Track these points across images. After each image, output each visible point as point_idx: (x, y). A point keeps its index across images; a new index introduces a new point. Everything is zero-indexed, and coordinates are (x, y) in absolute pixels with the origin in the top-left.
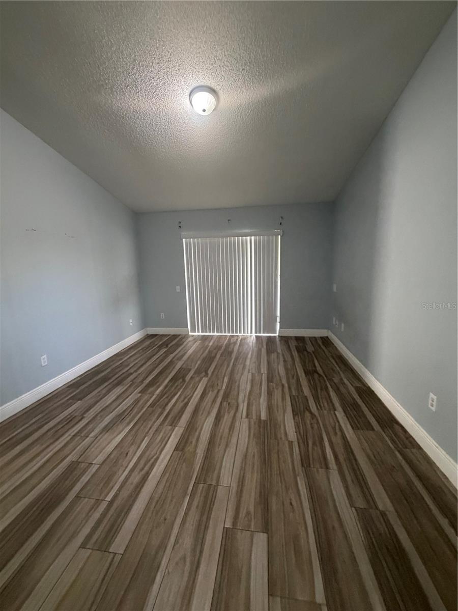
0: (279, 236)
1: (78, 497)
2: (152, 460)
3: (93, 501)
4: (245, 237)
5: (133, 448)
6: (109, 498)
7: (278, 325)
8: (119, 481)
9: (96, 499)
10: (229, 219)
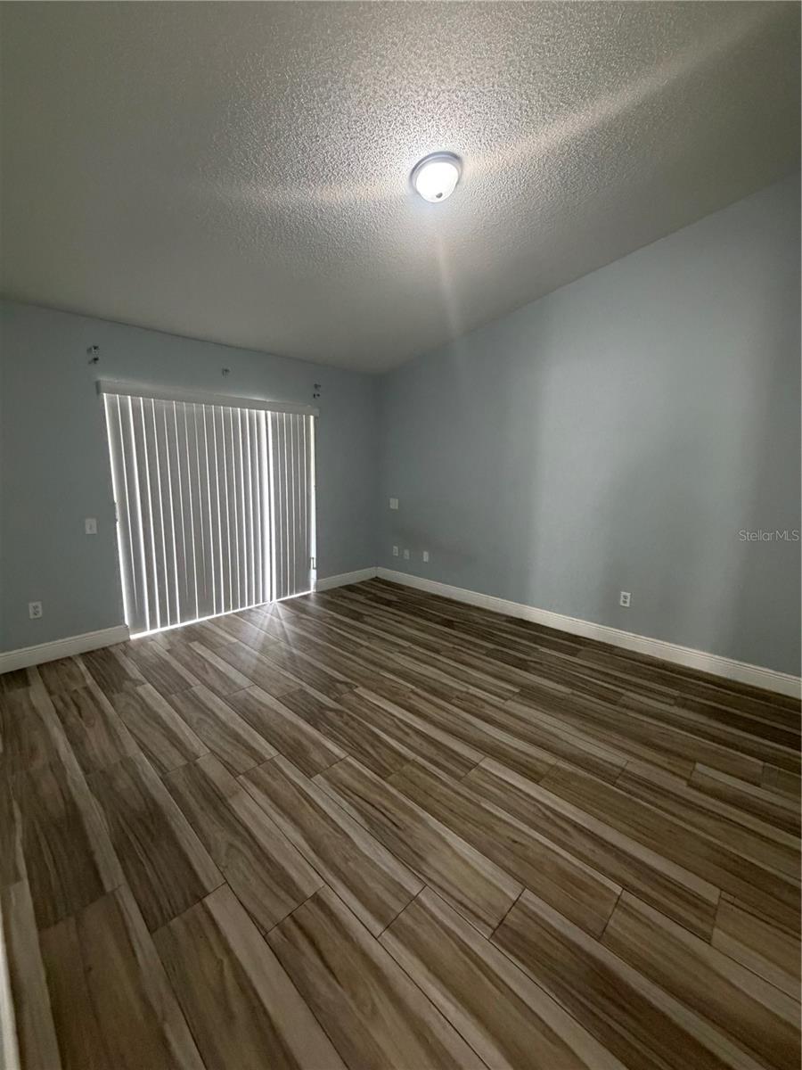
0: (312, 418)
1: (601, 936)
2: (548, 813)
3: (618, 914)
4: (255, 411)
5: (499, 828)
6: (618, 889)
7: (313, 573)
8: (581, 866)
9: (616, 907)
10: (225, 368)
